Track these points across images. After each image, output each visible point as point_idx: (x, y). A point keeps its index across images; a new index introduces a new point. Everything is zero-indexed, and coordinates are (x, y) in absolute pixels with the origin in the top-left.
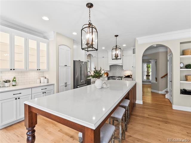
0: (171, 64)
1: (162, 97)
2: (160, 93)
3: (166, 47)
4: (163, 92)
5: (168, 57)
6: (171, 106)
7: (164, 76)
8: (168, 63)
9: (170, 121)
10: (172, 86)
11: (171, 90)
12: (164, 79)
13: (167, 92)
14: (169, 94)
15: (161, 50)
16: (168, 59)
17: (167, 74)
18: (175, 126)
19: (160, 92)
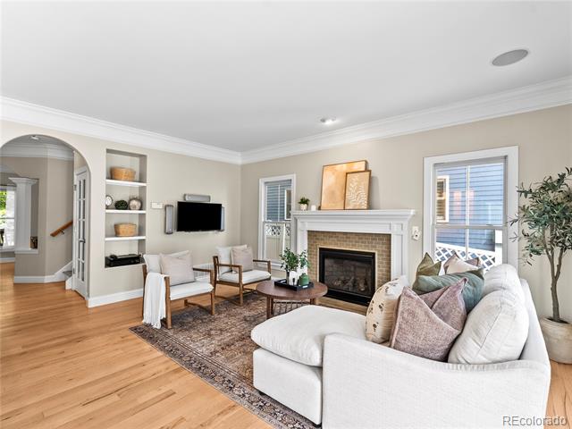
0: (84, 197)
1: (56, 289)
2: (46, 281)
3: (70, 150)
4: (57, 276)
5: (75, 176)
6: (85, 303)
7: (61, 231)
8: (76, 194)
9: (86, 334)
10: (84, 253)
11: (83, 264)
12: (61, 238)
13: (69, 273)
14: (75, 276)
15: (54, 153)
16: (76, 182)
17: (71, 224)
18: (100, 338)
19: (48, 279)
